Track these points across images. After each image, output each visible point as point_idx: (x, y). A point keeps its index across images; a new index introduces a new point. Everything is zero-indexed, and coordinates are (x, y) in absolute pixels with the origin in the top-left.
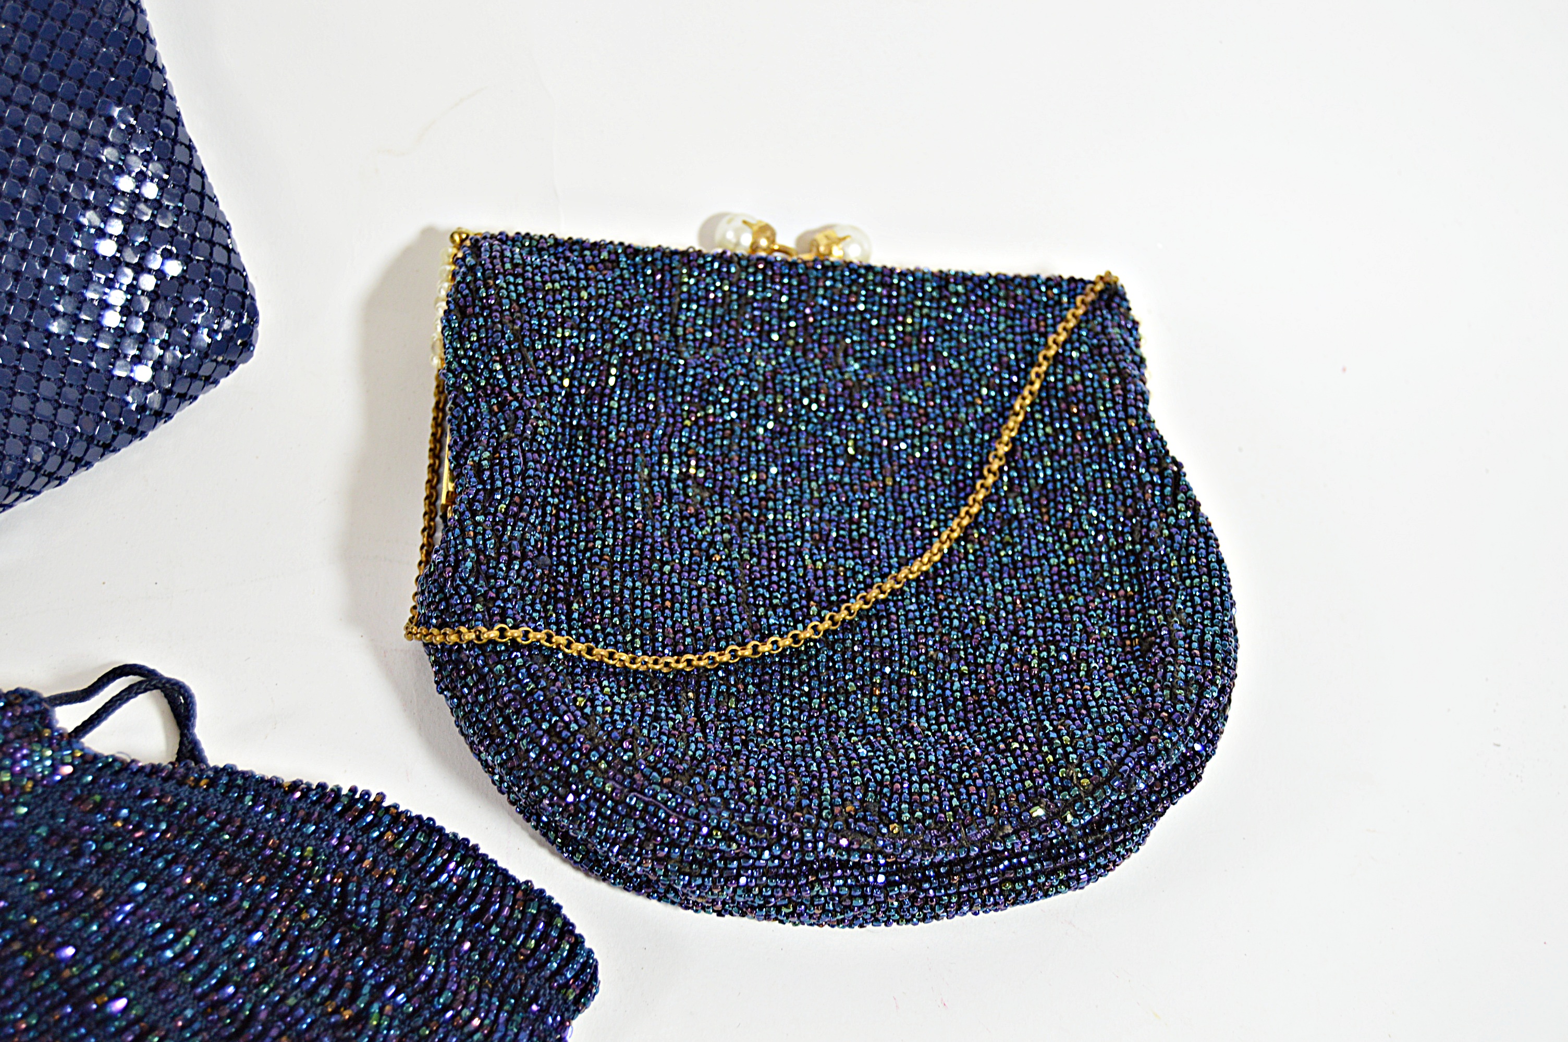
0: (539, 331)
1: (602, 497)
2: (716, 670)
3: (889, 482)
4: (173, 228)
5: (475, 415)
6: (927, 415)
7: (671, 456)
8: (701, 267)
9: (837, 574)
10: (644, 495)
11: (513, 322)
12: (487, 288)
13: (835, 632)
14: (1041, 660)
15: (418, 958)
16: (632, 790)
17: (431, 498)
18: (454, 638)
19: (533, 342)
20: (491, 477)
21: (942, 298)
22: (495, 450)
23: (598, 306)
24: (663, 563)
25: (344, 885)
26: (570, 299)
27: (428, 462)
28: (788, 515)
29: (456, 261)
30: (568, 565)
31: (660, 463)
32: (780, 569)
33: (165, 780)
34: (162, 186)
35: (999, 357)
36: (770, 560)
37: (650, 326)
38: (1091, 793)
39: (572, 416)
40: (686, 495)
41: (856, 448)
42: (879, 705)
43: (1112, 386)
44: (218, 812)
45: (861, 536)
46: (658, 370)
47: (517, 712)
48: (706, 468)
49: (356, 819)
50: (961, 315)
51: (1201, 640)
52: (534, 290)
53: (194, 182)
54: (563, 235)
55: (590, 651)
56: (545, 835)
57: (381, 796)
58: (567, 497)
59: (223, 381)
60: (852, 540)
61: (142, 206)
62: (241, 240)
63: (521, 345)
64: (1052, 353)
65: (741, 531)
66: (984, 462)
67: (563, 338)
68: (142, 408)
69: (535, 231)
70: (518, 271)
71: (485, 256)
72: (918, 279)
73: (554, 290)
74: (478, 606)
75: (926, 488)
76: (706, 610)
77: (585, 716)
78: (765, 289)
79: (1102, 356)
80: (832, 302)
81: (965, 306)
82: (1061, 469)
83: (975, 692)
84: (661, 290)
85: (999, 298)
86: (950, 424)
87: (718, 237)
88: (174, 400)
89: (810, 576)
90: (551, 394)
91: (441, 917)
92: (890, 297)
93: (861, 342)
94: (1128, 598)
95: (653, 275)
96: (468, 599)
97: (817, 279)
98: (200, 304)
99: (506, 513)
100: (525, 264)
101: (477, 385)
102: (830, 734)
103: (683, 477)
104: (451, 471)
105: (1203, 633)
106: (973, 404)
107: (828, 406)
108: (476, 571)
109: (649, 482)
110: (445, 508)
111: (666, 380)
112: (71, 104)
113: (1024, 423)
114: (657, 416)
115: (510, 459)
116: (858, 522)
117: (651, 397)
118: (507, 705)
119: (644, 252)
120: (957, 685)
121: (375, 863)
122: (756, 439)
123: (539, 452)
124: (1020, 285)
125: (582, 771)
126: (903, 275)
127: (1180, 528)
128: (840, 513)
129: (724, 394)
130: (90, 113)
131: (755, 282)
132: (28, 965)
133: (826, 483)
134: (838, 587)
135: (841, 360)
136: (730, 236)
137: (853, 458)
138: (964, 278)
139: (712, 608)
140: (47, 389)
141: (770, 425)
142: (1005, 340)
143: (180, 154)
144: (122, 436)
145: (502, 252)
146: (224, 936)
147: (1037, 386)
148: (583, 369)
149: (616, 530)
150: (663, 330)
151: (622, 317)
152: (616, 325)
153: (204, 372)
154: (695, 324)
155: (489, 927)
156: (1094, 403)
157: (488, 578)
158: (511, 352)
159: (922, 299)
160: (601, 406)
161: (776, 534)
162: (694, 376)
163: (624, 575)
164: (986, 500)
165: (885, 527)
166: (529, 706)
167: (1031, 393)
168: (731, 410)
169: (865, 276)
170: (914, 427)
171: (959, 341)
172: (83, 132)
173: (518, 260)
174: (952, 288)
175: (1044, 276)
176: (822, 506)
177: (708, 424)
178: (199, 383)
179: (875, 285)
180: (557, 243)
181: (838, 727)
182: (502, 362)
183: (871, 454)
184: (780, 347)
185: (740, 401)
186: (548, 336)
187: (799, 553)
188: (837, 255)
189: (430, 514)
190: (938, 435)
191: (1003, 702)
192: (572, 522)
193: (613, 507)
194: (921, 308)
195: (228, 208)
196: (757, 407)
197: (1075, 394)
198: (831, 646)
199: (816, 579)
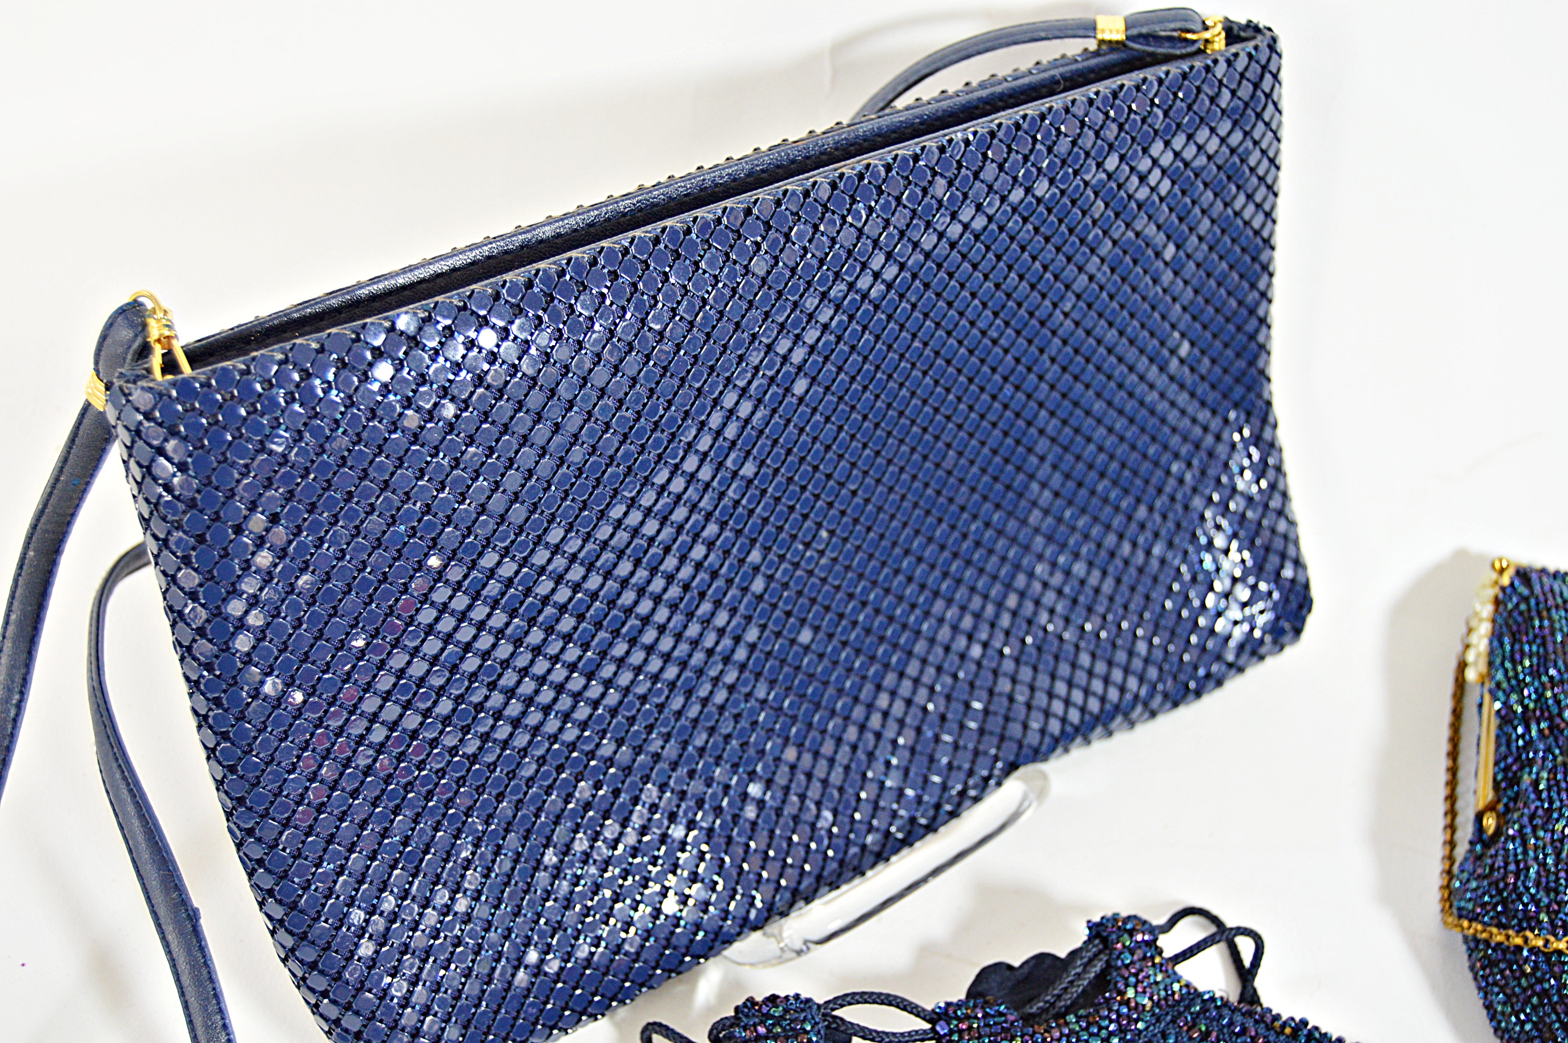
29: (1498, 586)
74: (1542, 916)
96: (1532, 908)
108: (1537, 882)
157: (1548, 890)
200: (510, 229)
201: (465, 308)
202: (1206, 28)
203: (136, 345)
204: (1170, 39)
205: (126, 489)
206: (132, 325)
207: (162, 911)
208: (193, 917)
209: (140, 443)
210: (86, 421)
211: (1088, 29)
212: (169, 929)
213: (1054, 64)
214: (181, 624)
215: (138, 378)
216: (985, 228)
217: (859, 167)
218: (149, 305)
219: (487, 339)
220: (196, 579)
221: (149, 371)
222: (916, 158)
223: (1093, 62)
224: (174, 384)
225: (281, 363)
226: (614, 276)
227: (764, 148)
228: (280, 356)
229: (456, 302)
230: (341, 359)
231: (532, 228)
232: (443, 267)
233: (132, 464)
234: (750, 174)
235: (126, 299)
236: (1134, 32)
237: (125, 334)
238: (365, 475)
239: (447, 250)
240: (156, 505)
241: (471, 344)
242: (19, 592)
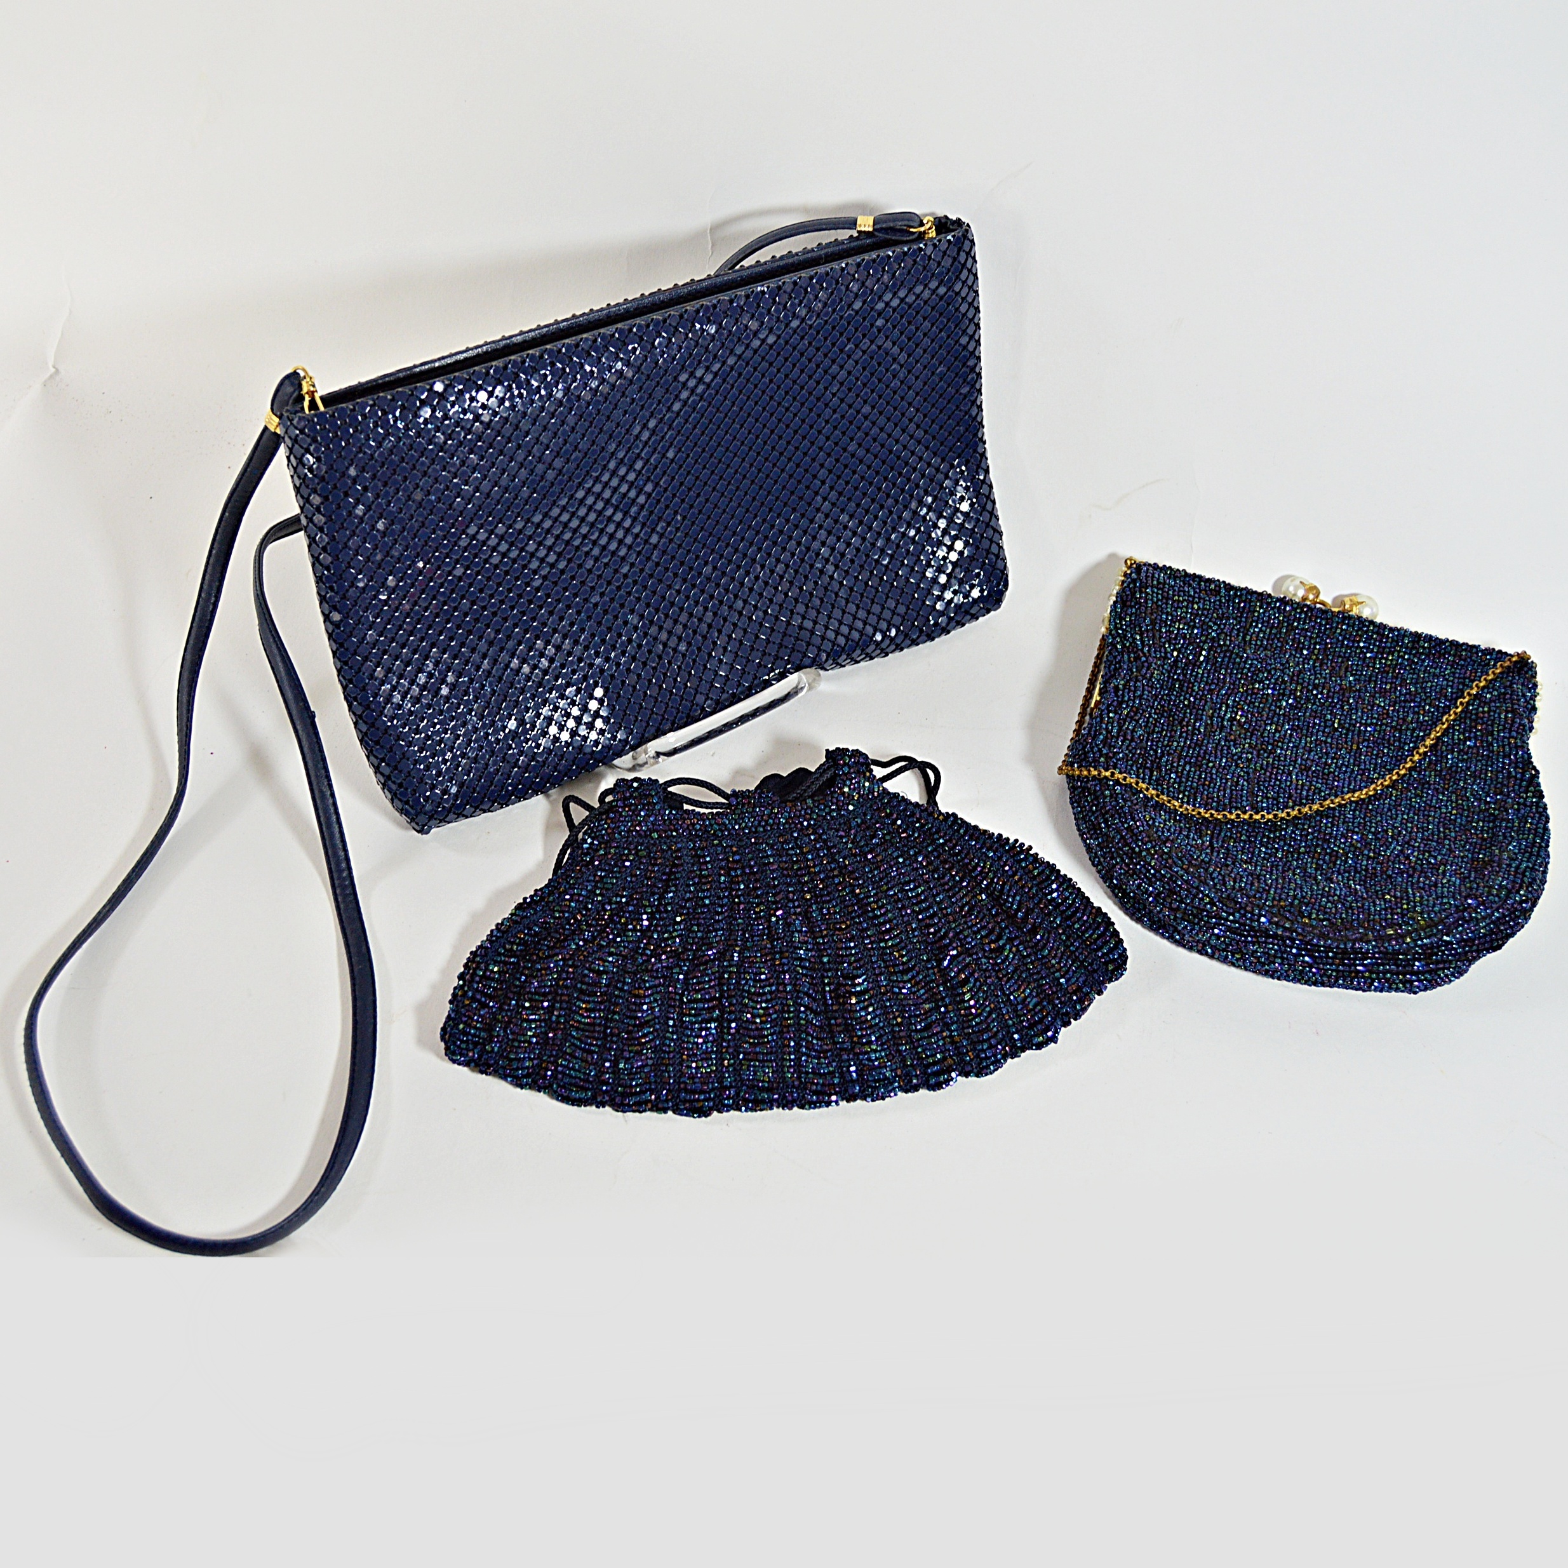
0: (1166, 622)
1: (1183, 720)
2: (1227, 823)
3: (1355, 747)
4: (973, 529)
5: (1120, 662)
6: (1388, 714)
7: (1228, 706)
8: (1269, 604)
9: (1310, 789)
10: (1207, 724)
11: (1152, 614)
12: (1141, 592)
13: (1300, 818)
14: (1418, 859)
15: (1034, 931)
16: (1165, 867)
17: (1085, 706)
18: (1085, 773)
19: (1161, 627)
20: (1123, 695)
21: (1413, 648)
22: (1128, 681)
23: (1203, 614)
24: (1209, 761)
25: (1003, 886)
26: (1187, 607)
27: (1086, 685)
28: (1289, 752)
29: (1125, 575)
30: (1156, 752)
31: (1220, 709)
32: (1276, 779)
33: (922, 811)
34: (972, 505)
35: (1442, 689)
36: (1271, 773)
37: (1231, 631)
38: (1424, 930)
39: (1175, 673)
40: (1231, 729)
41: (1339, 724)
42: (1317, 864)
43: (1506, 717)
44: (945, 834)
45: (1330, 773)
46: (1230, 657)
47: (1112, 816)
48: (1247, 717)
49: (1015, 855)
50: (1424, 661)
51: (1518, 867)
52: (1167, 599)
53: (989, 507)
54: (1190, 571)
55: (1158, 796)
56: (1113, 892)
57: (1030, 848)
58: (1162, 716)
59: (981, 619)
60: (1324, 774)
61: (959, 515)
62: (1006, 542)
63: (1154, 628)
64: (1474, 692)
65: (1258, 755)
66: (1416, 747)
67: (1179, 629)
68: (936, 624)
69: (1175, 566)
70: (1161, 586)
71: (1143, 574)
72: (1401, 633)
73: (1179, 601)
74: (1102, 759)
75: (1377, 755)
76: (1228, 791)
77: (1148, 825)
78: (1304, 623)
79: (1505, 699)
80: (1344, 638)
81: (1428, 656)
82: (1463, 761)
83: (1374, 868)
84: (1242, 613)
85: (1450, 655)
86: (1401, 722)
87: (1284, 589)
88: (953, 624)
89: (1293, 787)
90: (1166, 658)
91: (1049, 914)
92: (1381, 641)
93: (1357, 665)
94: (1483, 839)
95: (1239, 603)
96: (1098, 755)
97: (1338, 623)
98: (979, 574)
99: (1127, 715)
100: (1165, 583)
101: (1124, 646)
102: (1284, 872)
103: (1232, 719)
104: (1100, 689)
105: (1520, 864)
106: (1418, 713)
107: (1328, 697)
108: (1104, 742)
109: (1211, 718)
110: (1092, 709)
111: (1234, 664)
112: (935, 454)
113: (1446, 730)
114: (1224, 683)
115: (1135, 687)
116: (1330, 766)
117: (1223, 671)
118: (1107, 812)
119: (1236, 589)
120: (1365, 863)
121: (1020, 879)
122: (1280, 708)
123: (1152, 687)
124: (1465, 650)
125: (1141, 851)
126: (1392, 630)
127: (1525, 806)
128: (1320, 758)
129: (1267, 678)
130: (943, 460)
131: (1300, 618)
132: (840, 883)
133: (1316, 740)
134: (1307, 796)
135: (1342, 673)
136: (1291, 589)
137: (1336, 730)
138: (1429, 638)
139: (1232, 790)
140: (891, 604)
141: (1290, 701)
142: (1447, 680)
143: (984, 490)
144: (924, 637)
145: (1153, 574)
146: (938, 894)
147: (1459, 710)
148: (1187, 649)
149: (1186, 739)
150: (1238, 635)
151: (1215, 624)
152: (1211, 627)
153: (973, 611)
154: (1258, 636)
155: (1074, 924)
156: (1492, 726)
157: (1110, 746)
158: (1147, 630)
159: (1401, 647)
160: (1193, 671)
161: (1279, 760)
162: (1251, 665)
163: (1186, 763)
164: (1410, 769)
165: (1346, 772)
166: (1119, 815)
167: (1455, 713)
168: (1268, 688)
169: (1368, 627)
170: (1378, 719)
171: (1419, 676)
172: (938, 470)
173: (1161, 580)
174: (1422, 643)
175: (1483, 647)
176: (1310, 750)
177: (1253, 693)
178: (969, 617)
179: (1373, 633)
180: (1186, 574)
181: (1289, 869)
182: (1141, 635)
183: (1348, 730)
184: (1307, 659)
185: (1275, 684)
186: (1170, 626)
187: (1290, 773)
188: (1355, 612)
189: (1082, 714)
190: (1392, 727)
191: (1390, 877)
192: (1163, 730)
193: (1187, 726)
194: (1399, 652)
195: (1003, 523)
196: (1284, 689)
197: (1482, 719)
198: (1296, 826)
199: (1296, 789)
200: (499, 337)
201: (470, 379)
202: (922, 224)
203: (295, 395)
204: (901, 231)
205: (287, 473)
206: (292, 384)
207: (294, 713)
208: (312, 716)
209: (296, 446)
210: (265, 437)
211: (852, 224)
212: (298, 723)
213: (829, 245)
214: (314, 545)
215: (296, 412)
216: (775, 342)
217: (698, 306)
218: (302, 374)
219: (482, 396)
220: (323, 519)
221: (303, 408)
222: (731, 301)
223: (853, 244)
224: (315, 415)
225: (371, 406)
226: (553, 364)
227: (647, 294)
228: (371, 402)
229: (465, 376)
230: (403, 405)
231: (511, 337)
232: (461, 357)
233: (292, 458)
234: (636, 309)
235: (290, 371)
236: (878, 226)
237: (289, 389)
238: (414, 467)
239: (464, 348)
240: (304, 480)
241: (472, 399)
242: (218, 537)
